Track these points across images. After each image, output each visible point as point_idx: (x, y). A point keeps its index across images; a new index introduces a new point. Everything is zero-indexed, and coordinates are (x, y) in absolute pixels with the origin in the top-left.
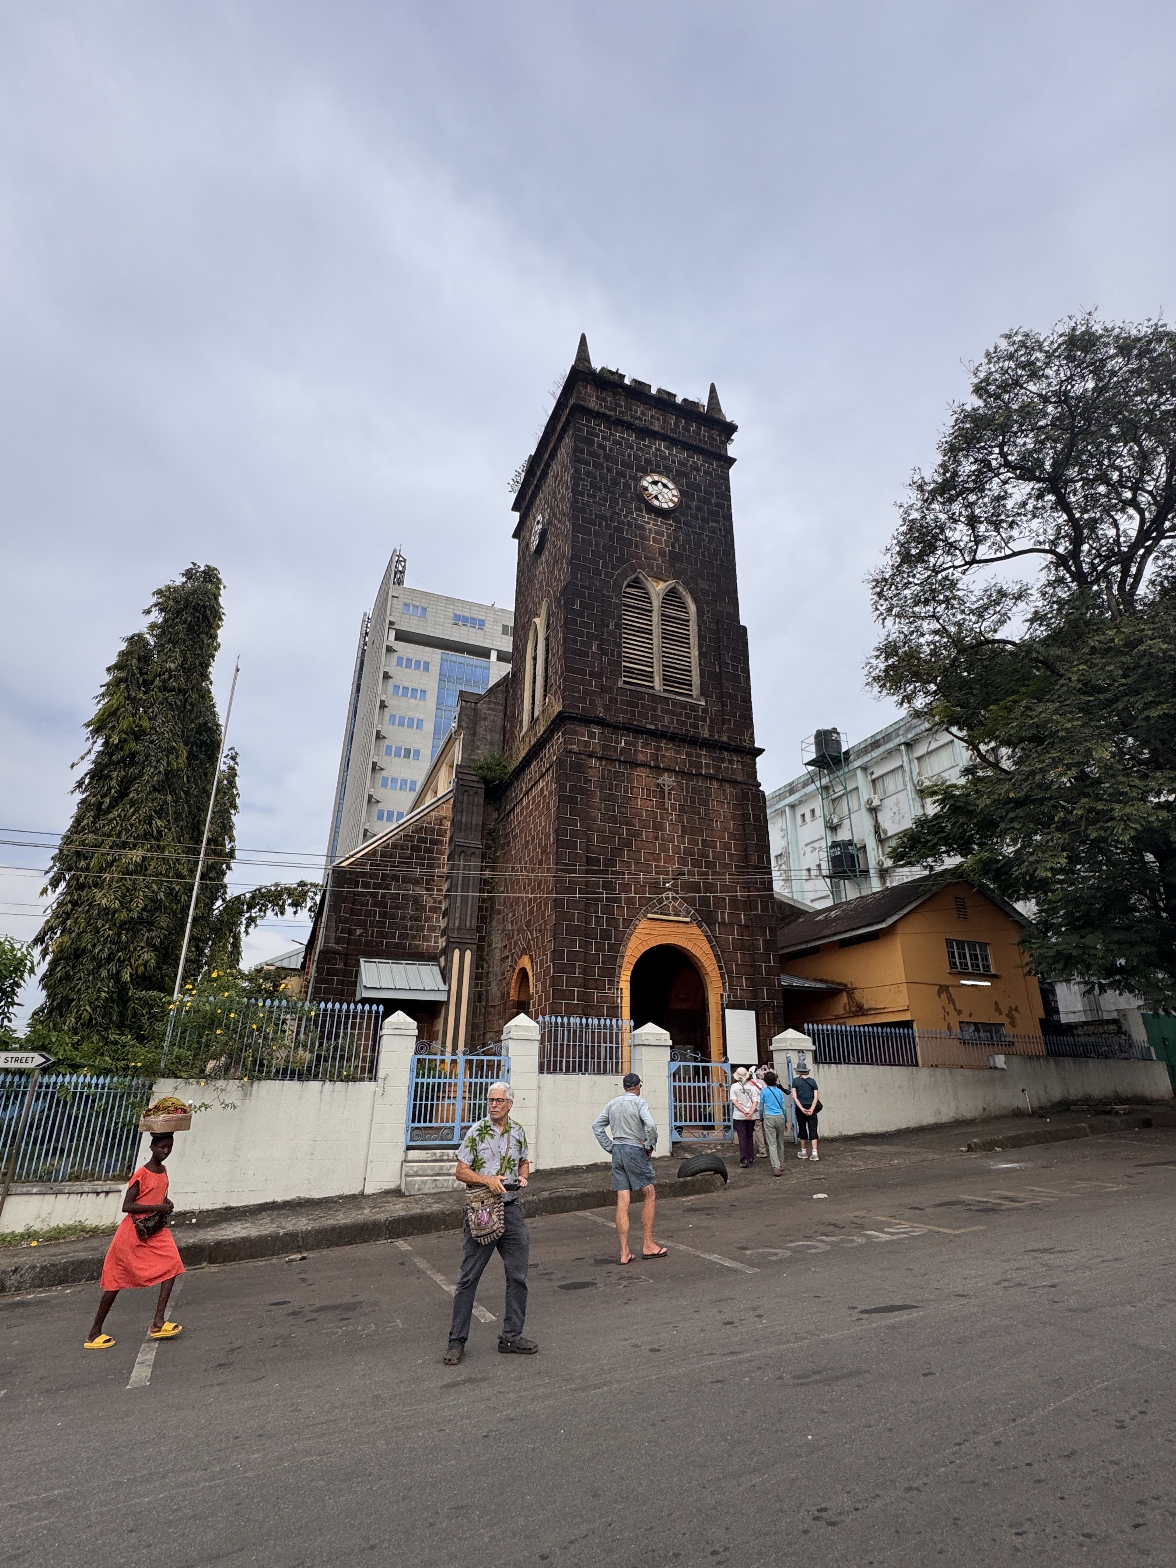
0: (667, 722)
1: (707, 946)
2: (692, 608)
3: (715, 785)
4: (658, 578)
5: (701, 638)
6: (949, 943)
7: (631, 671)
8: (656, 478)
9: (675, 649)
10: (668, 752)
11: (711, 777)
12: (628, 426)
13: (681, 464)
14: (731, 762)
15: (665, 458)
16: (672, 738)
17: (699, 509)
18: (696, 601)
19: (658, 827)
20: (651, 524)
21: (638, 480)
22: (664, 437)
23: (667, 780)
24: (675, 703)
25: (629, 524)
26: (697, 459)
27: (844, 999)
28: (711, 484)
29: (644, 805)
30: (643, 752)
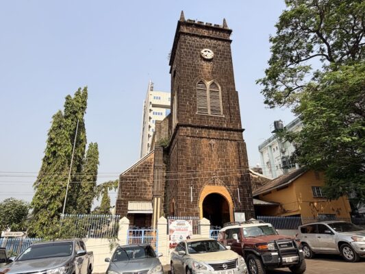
0: (213, 124)
1: (228, 193)
2: (220, 88)
3: (229, 141)
4: (209, 80)
5: (223, 96)
6: (313, 188)
7: (200, 109)
8: (206, 50)
9: (214, 101)
10: (213, 133)
11: (227, 140)
12: (197, 36)
13: (214, 44)
14: (234, 134)
15: (209, 43)
16: (214, 128)
17: (221, 57)
18: (221, 85)
19: (210, 156)
20: (205, 64)
21: (200, 51)
22: (208, 37)
23: (213, 142)
24: (214, 117)
25: (198, 65)
26: (220, 42)
27: (280, 208)
28: (224, 49)
29: (206, 150)
30: (205, 133)
